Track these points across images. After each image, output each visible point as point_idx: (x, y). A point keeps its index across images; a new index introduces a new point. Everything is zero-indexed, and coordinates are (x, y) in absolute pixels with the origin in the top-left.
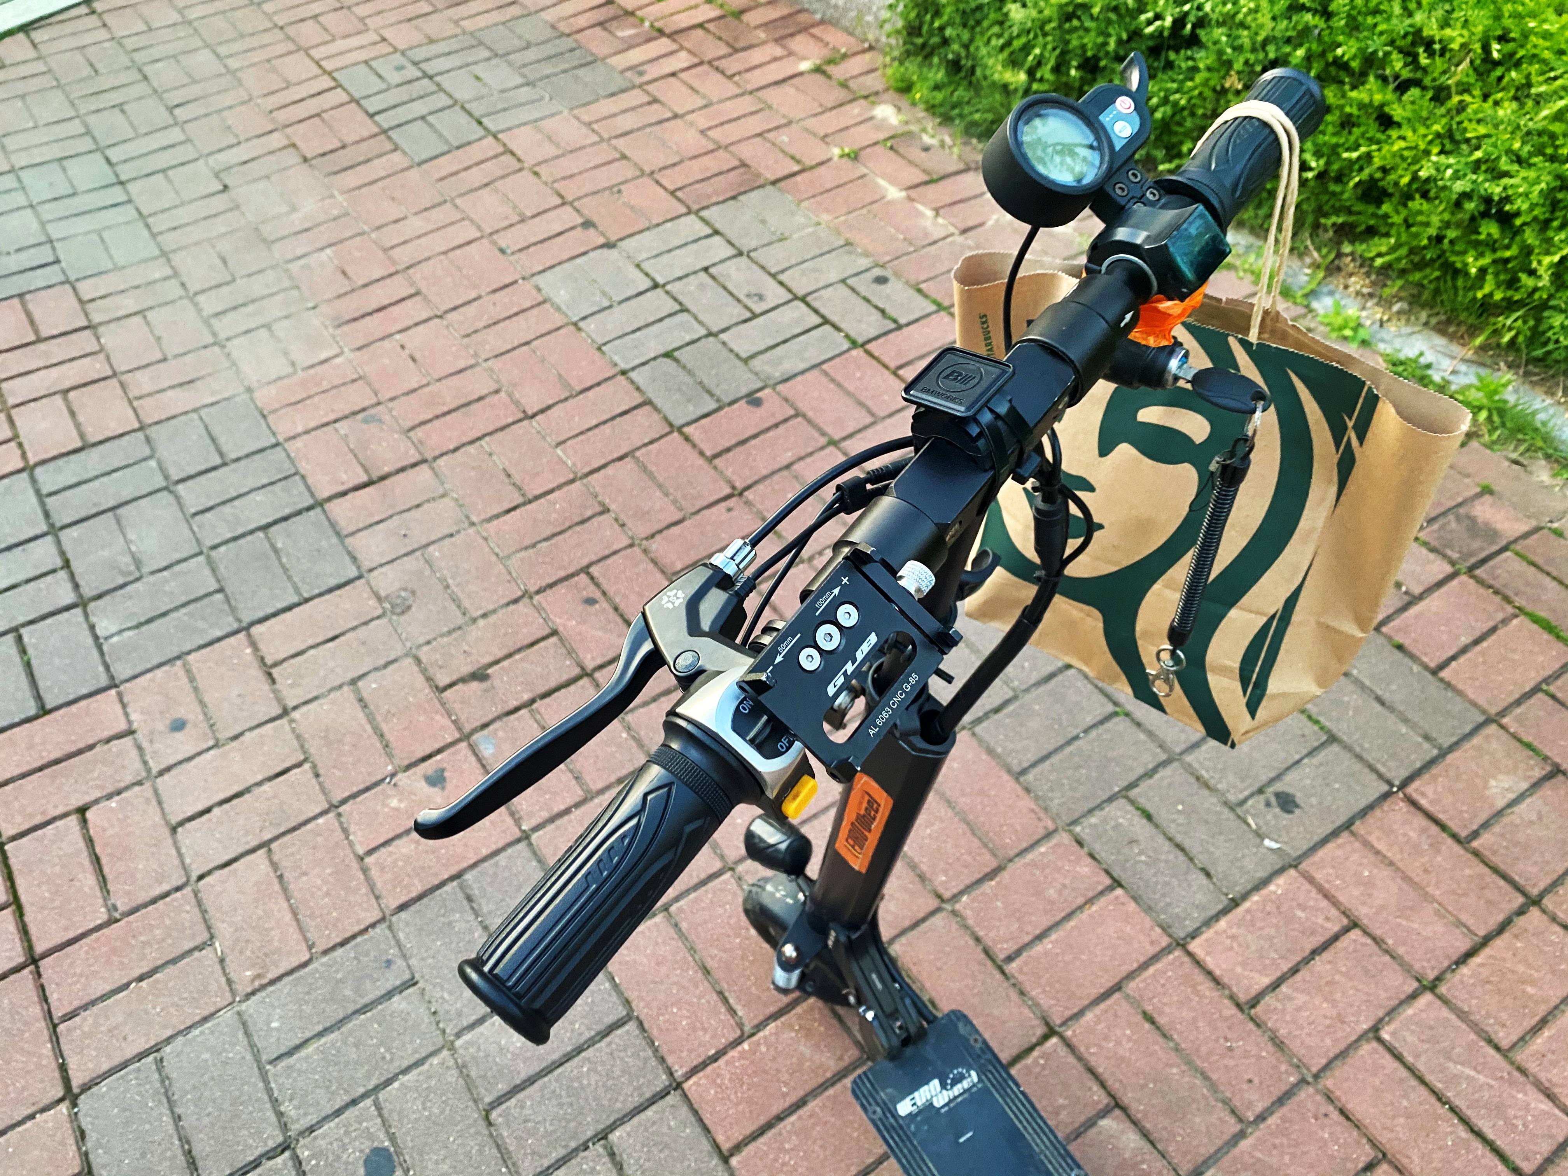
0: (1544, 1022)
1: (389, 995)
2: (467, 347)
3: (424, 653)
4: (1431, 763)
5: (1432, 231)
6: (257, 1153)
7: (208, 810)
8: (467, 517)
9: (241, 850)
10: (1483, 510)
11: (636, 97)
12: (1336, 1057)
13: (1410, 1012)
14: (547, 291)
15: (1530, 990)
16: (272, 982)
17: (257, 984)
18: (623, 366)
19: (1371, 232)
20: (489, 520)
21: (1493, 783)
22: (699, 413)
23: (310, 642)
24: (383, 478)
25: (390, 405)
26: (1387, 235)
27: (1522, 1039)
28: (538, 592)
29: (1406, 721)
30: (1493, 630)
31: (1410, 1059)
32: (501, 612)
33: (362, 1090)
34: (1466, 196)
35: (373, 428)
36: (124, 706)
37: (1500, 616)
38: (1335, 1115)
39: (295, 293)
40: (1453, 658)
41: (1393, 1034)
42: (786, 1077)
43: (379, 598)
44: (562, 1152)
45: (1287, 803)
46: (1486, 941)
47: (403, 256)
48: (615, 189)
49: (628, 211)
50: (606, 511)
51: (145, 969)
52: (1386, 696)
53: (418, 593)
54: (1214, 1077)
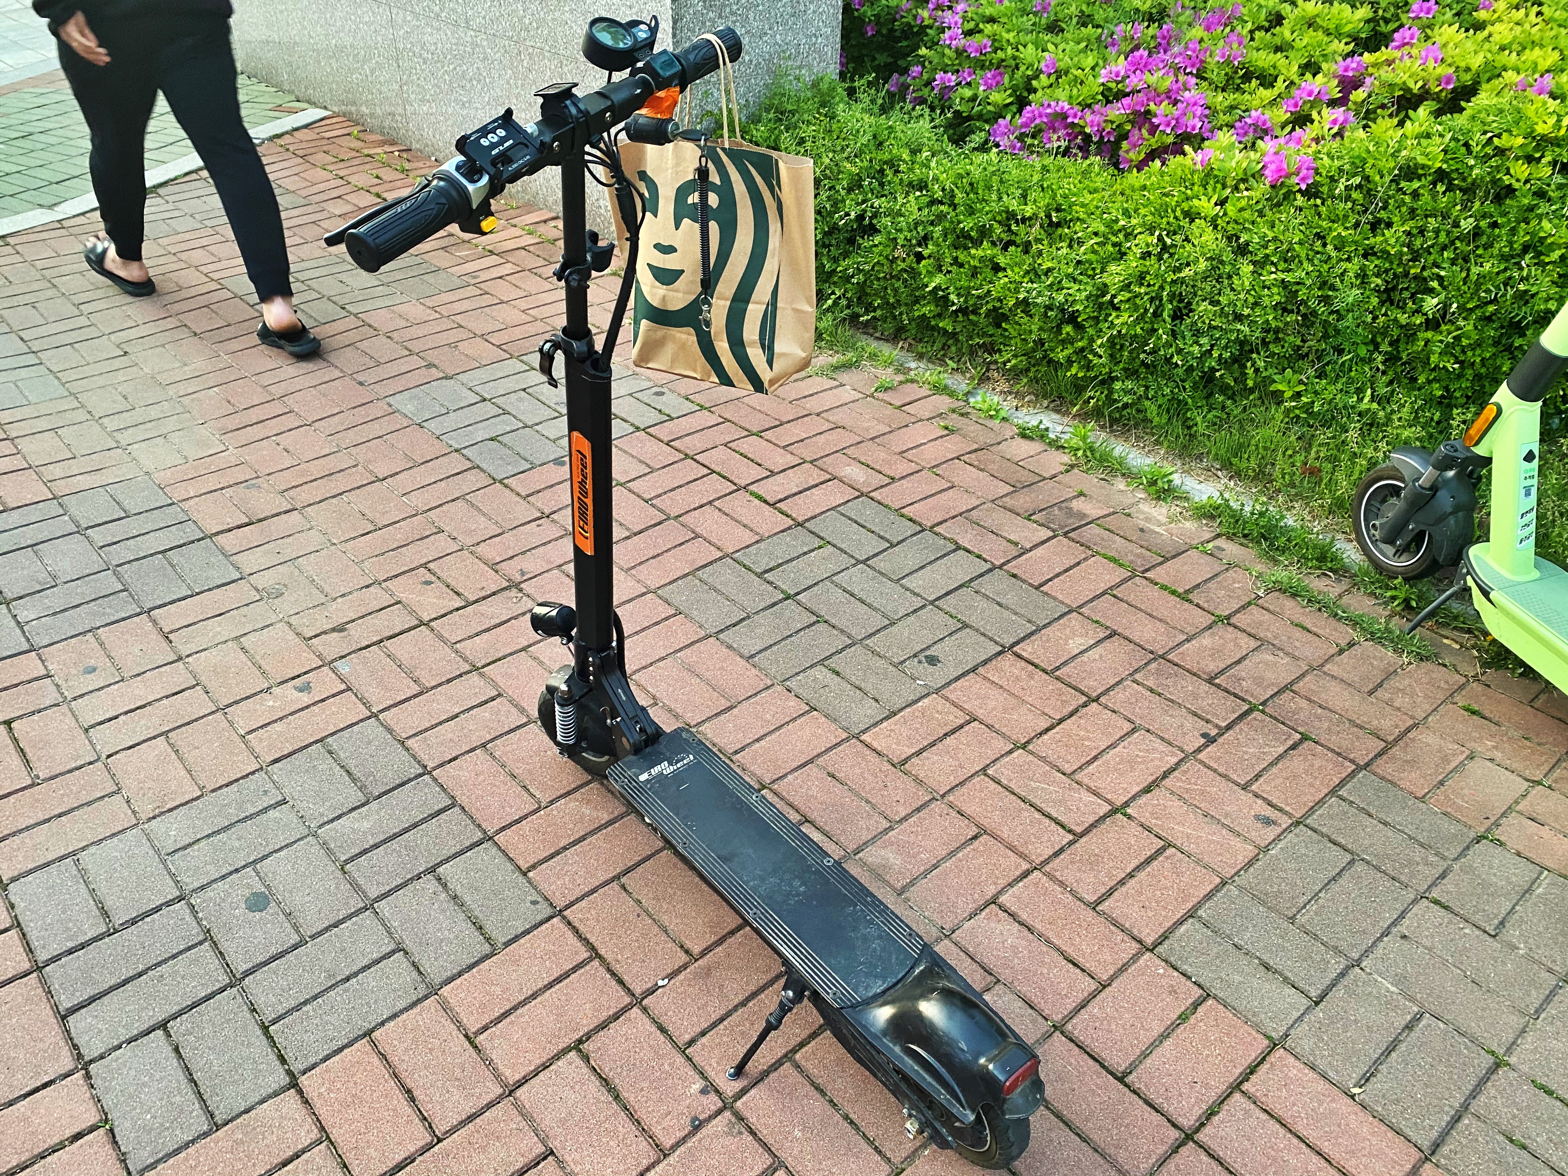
0: (1095, 758)
1: (265, 810)
2: (332, 441)
3: (293, 620)
4: (1032, 633)
6: (160, 902)
7: (116, 717)
8: (329, 540)
9: (142, 738)
10: (1076, 505)
11: (471, 291)
12: (957, 786)
13: (1007, 759)
14: (396, 406)
15: (1086, 743)
16: (170, 810)
17: (157, 811)
18: (457, 446)
20: (346, 541)
21: (1071, 641)
22: (516, 471)
23: (201, 618)
24: (261, 520)
25: (267, 478)
27: (1080, 768)
28: (385, 581)
29: (1016, 614)
30: (1078, 563)
31: (1005, 782)
32: (355, 594)
33: (244, 863)
35: (254, 492)
36: (43, 661)
37: (1083, 556)
38: (954, 814)
39: (188, 415)
40: (1050, 580)
41: (996, 771)
42: (571, 826)
43: (258, 590)
44: (400, 881)
45: (933, 661)
46: (1061, 721)
48: (453, 345)
49: (463, 357)
50: (441, 531)
51: (64, 810)
52: (1003, 601)
53: (290, 586)
54: (874, 801)
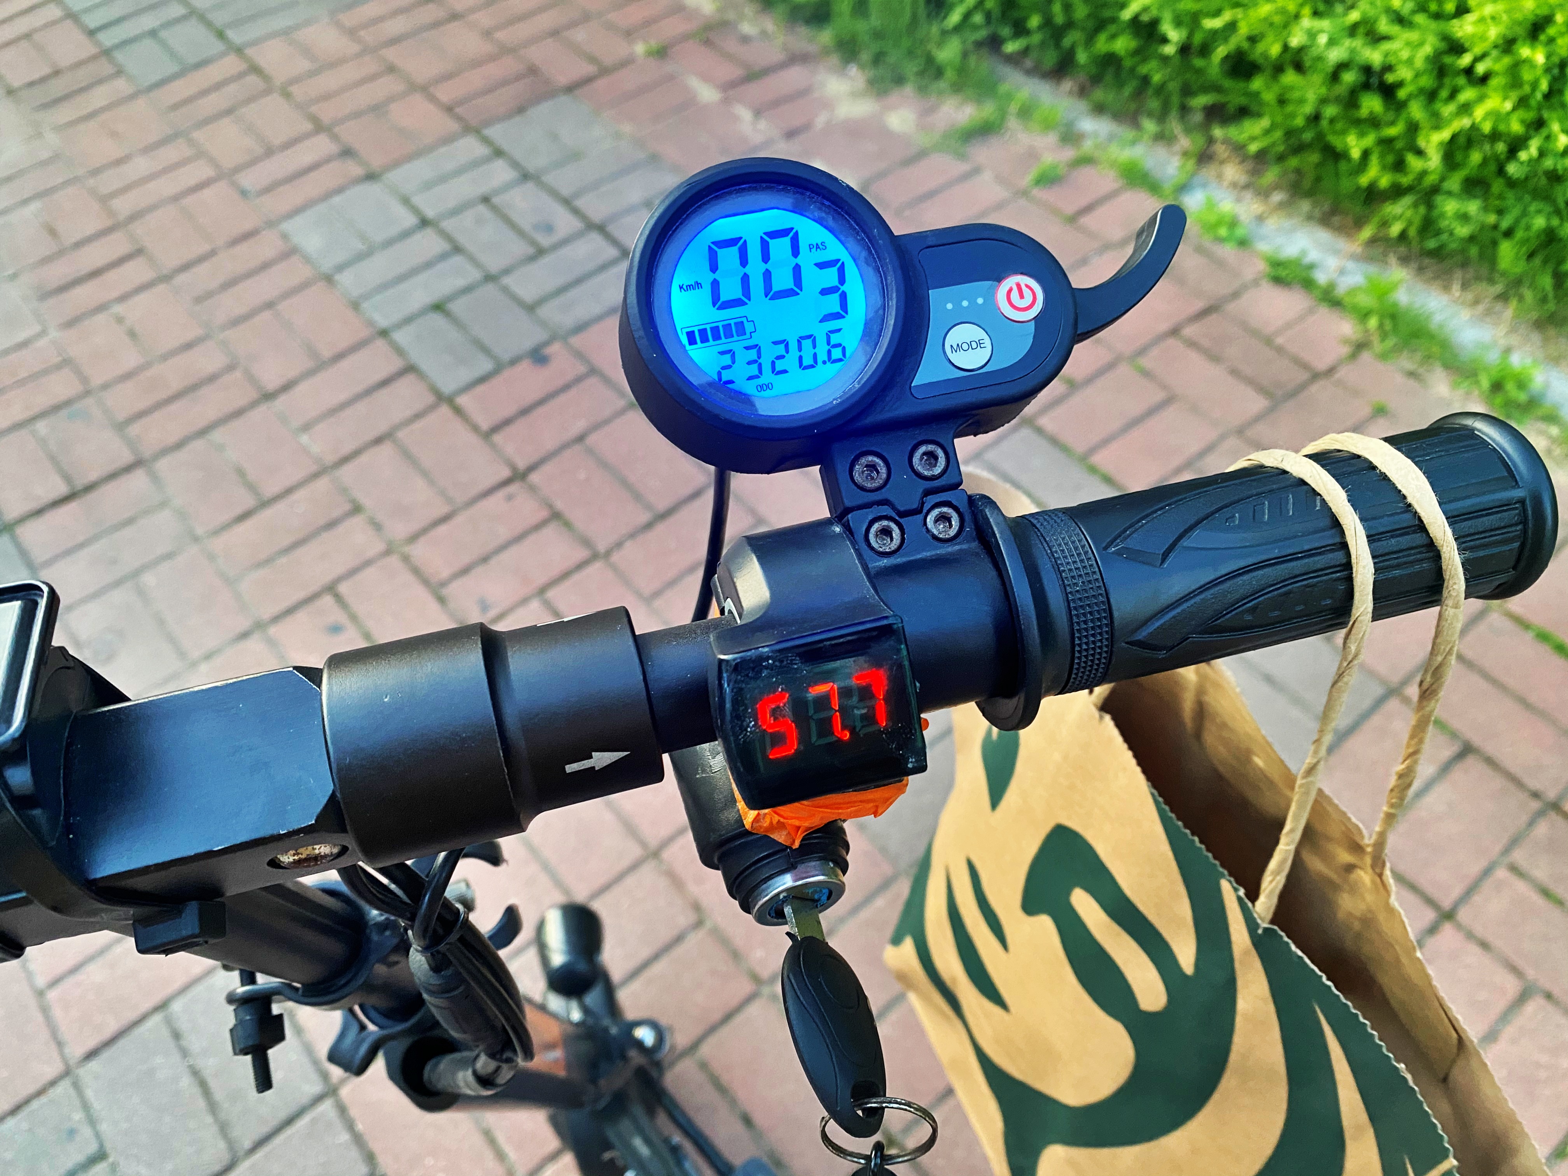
2: (199, 314)
5: (1308, 109)
8: (190, 530)
14: (297, 239)
18: (383, 324)
19: (1243, 113)
20: (216, 532)
22: (472, 378)
24: (89, 488)
25: (101, 394)
26: (1259, 115)
28: (272, 622)
34: (1342, 66)
35: (80, 426)
47: (123, 206)
48: (378, 109)
49: (395, 134)
50: (357, 509)
